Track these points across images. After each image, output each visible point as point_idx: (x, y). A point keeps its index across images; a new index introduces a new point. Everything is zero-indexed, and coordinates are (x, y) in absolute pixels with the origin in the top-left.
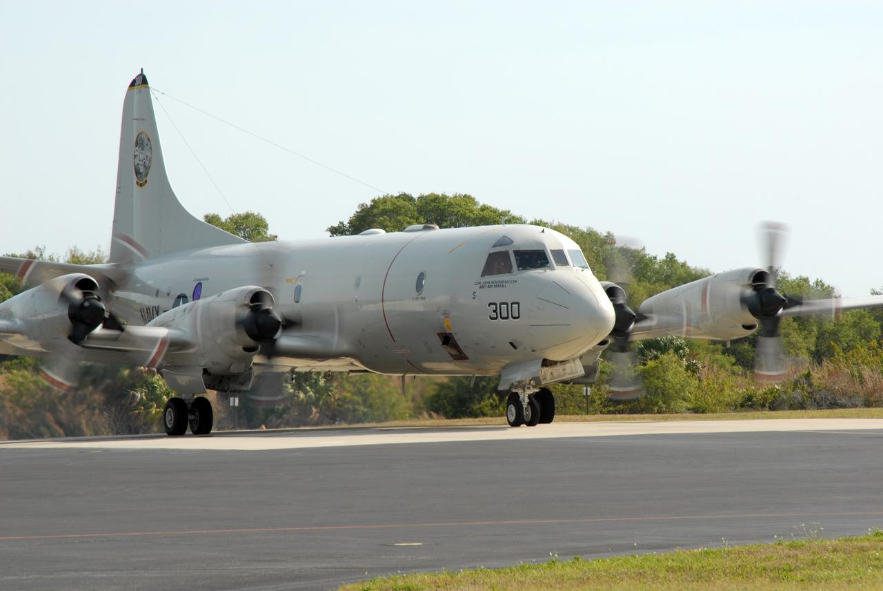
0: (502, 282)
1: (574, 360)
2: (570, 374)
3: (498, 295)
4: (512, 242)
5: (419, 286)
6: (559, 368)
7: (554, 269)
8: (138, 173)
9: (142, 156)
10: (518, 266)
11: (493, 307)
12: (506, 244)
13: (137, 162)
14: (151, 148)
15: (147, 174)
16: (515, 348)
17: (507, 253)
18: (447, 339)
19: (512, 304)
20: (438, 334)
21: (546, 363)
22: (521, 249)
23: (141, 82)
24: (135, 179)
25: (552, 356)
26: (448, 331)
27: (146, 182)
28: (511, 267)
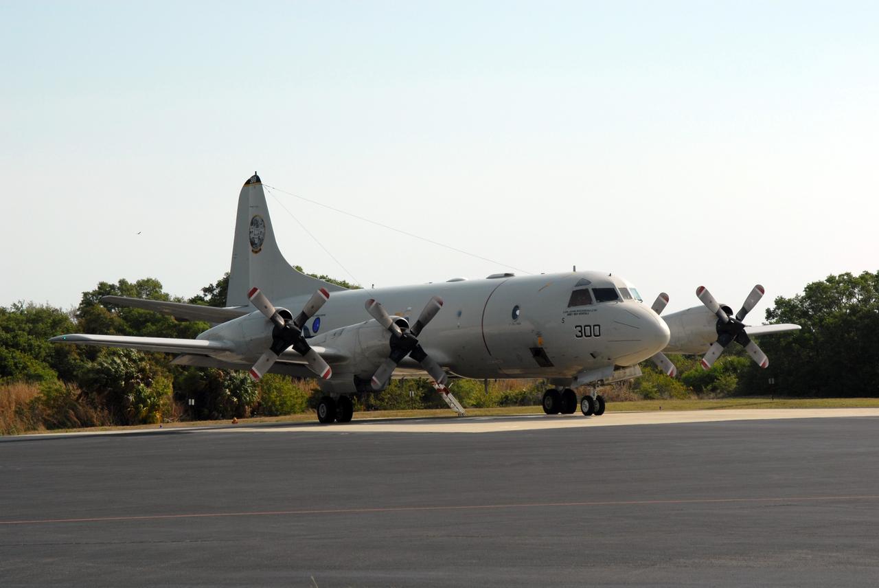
0: (585, 311)
1: (634, 366)
2: (629, 376)
3: (583, 320)
4: (590, 283)
5: (514, 316)
6: (621, 371)
7: (622, 301)
8: (253, 243)
9: (256, 232)
10: (597, 300)
11: (579, 328)
12: (586, 285)
13: (252, 236)
14: (264, 226)
15: (261, 245)
16: (594, 357)
17: (587, 290)
18: (538, 353)
19: (594, 326)
20: (530, 349)
21: (617, 368)
22: (597, 287)
23: (255, 181)
24: (250, 248)
25: (619, 363)
26: (540, 346)
27: (260, 250)
28: (591, 300)
